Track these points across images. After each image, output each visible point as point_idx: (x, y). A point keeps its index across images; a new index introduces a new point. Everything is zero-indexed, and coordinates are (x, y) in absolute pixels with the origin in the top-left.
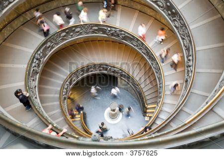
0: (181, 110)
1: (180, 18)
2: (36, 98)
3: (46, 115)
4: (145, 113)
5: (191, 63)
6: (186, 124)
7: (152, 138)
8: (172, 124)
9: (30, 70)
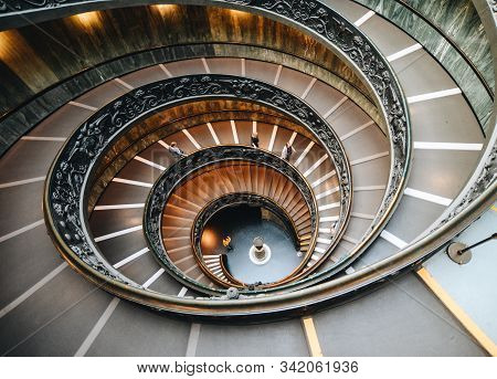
0: (342, 239)
1: (327, 129)
2: (159, 244)
3: (173, 264)
4: (298, 247)
5: (346, 181)
6: (350, 258)
7: (310, 280)
8: (332, 258)
9: (149, 209)
